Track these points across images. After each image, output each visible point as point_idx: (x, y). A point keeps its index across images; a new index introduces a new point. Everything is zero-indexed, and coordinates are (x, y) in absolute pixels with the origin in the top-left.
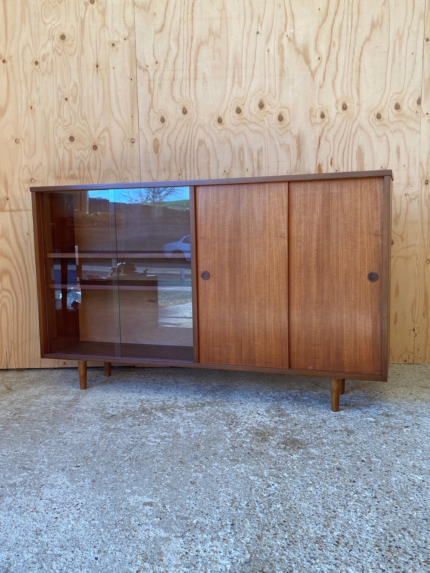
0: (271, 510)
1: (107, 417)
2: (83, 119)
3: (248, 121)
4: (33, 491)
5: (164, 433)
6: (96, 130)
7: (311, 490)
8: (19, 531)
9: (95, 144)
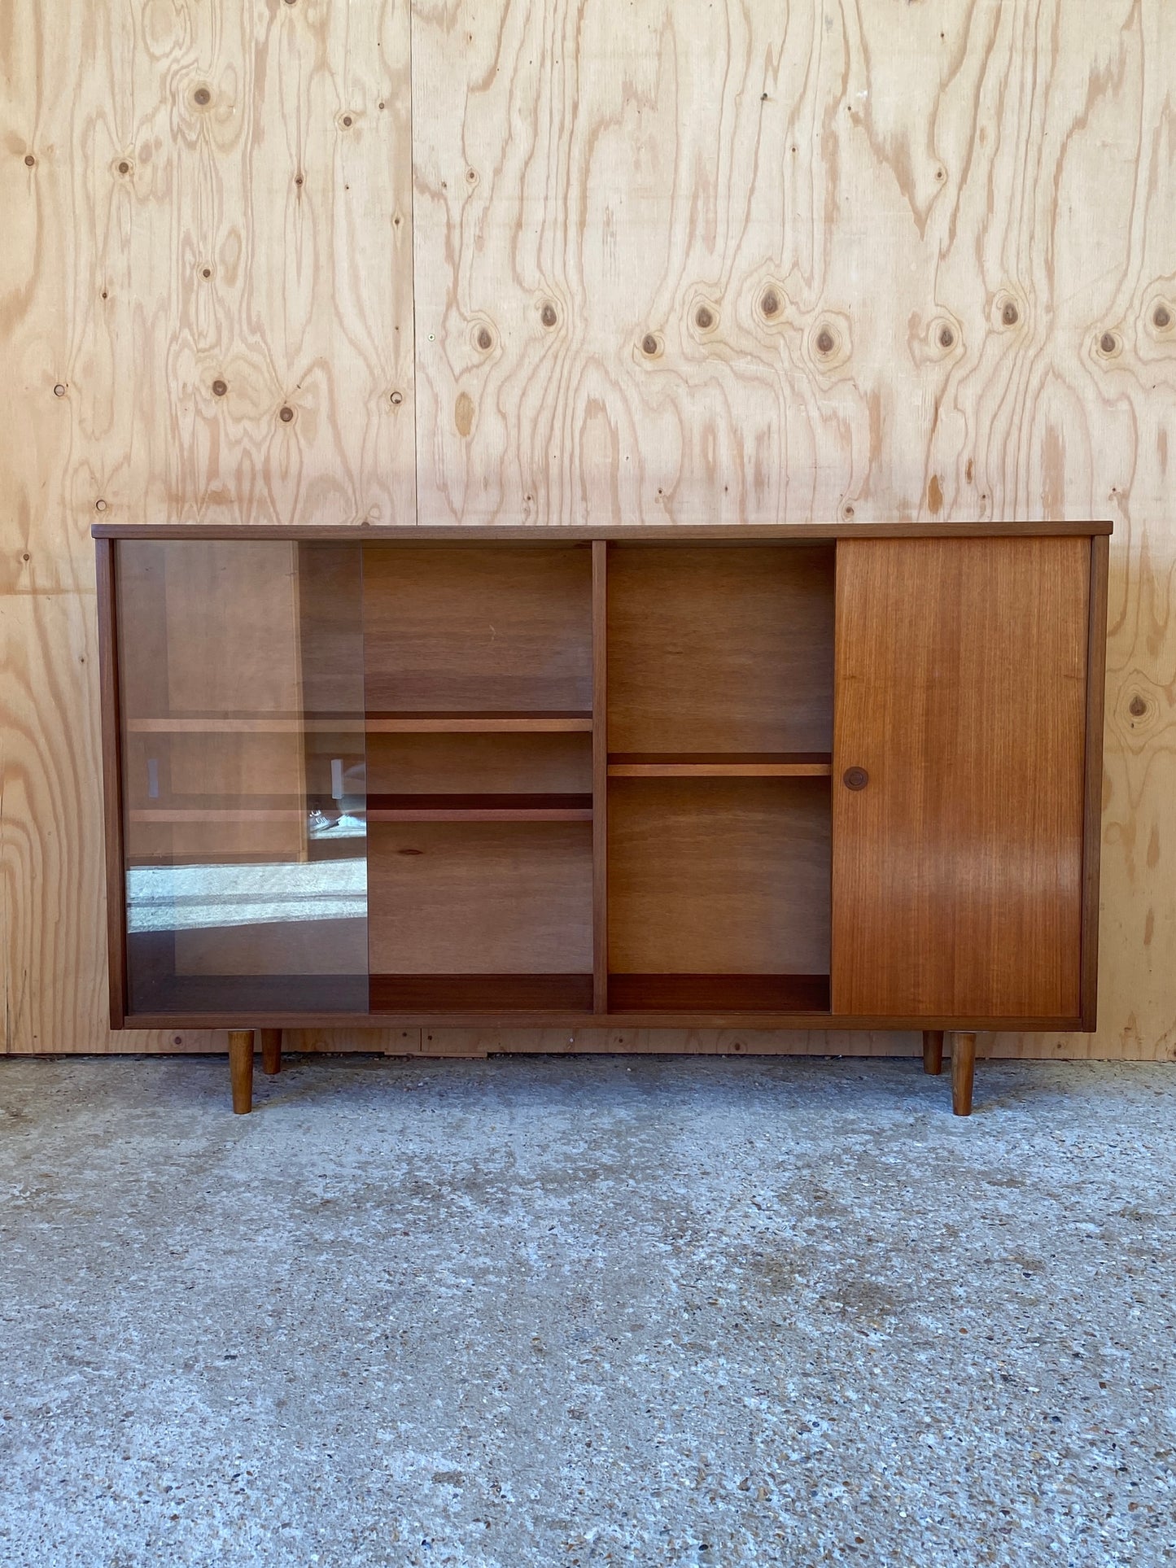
0: (815, 1505)
1: (309, 1207)
2: (253, 331)
3: (731, 348)
4: (101, 1432)
5: (481, 1259)
6: (290, 365)
7: (930, 1443)
8: (65, 1556)
9: (287, 405)
